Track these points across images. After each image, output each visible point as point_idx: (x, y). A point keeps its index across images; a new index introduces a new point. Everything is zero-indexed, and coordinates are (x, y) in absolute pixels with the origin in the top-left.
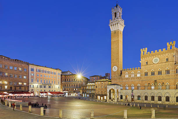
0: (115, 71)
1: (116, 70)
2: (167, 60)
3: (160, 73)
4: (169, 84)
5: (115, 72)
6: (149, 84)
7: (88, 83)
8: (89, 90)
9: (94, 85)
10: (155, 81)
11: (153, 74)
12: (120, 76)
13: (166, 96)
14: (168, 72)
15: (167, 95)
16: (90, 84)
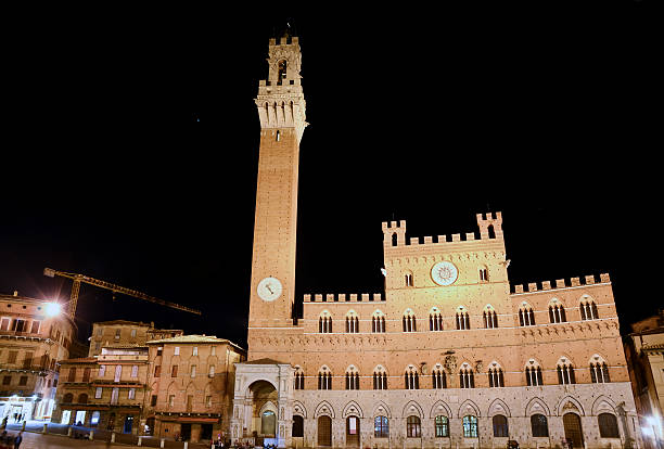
0: (272, 300)
1: (276, 296)
2: (485, 275)
3: (463, 322)
4: (502, 365)
5: (268, 305)
6: (423, 364)
7: (104, 351)
8: (108, 385)
9: (146, 363)
10: (448, 353)
11: (436, 323)
12: (295, 323)
13: (494, 412)
14: (492, 320)
15: (498, 410)
16: (115, 352)
